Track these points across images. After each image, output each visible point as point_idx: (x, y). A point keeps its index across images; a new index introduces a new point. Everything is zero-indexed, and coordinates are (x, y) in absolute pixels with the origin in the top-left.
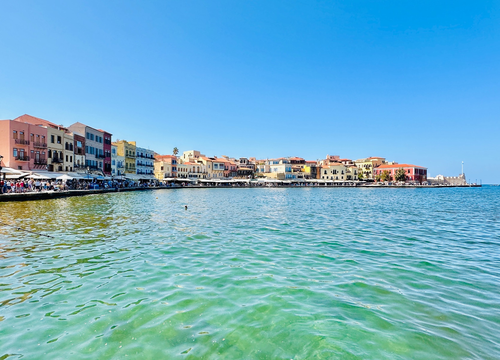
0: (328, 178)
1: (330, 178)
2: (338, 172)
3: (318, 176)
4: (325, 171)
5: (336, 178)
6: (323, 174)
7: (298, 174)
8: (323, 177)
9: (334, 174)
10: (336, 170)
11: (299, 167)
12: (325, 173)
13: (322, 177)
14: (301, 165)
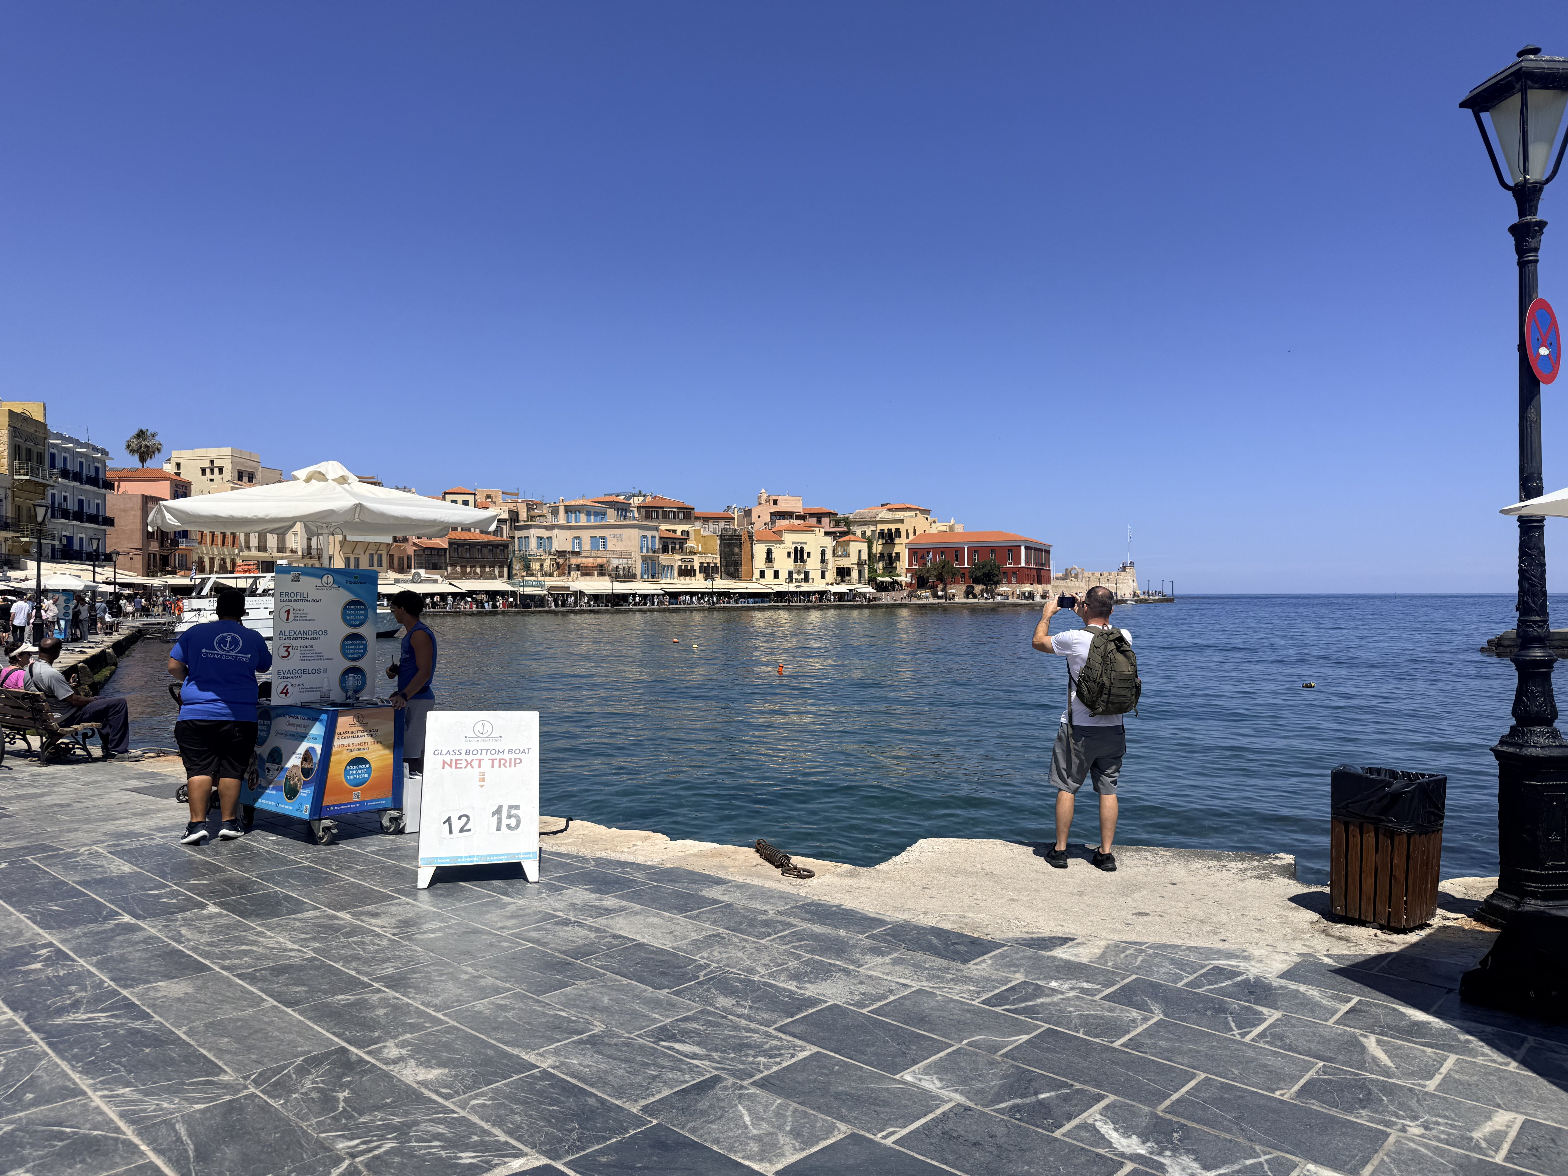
1: (784, 575)
2: (809, 554)
3: (744, 569)
4: (769, 552)
5: (802, 576)
6: (760, 562)
7: (680, 563)
8: (762, 574)
9: (796, 561)
10: (802, 549)
11: (674, 531)
12: (769, 559)
13: (757, 574)
14: (680, 528)
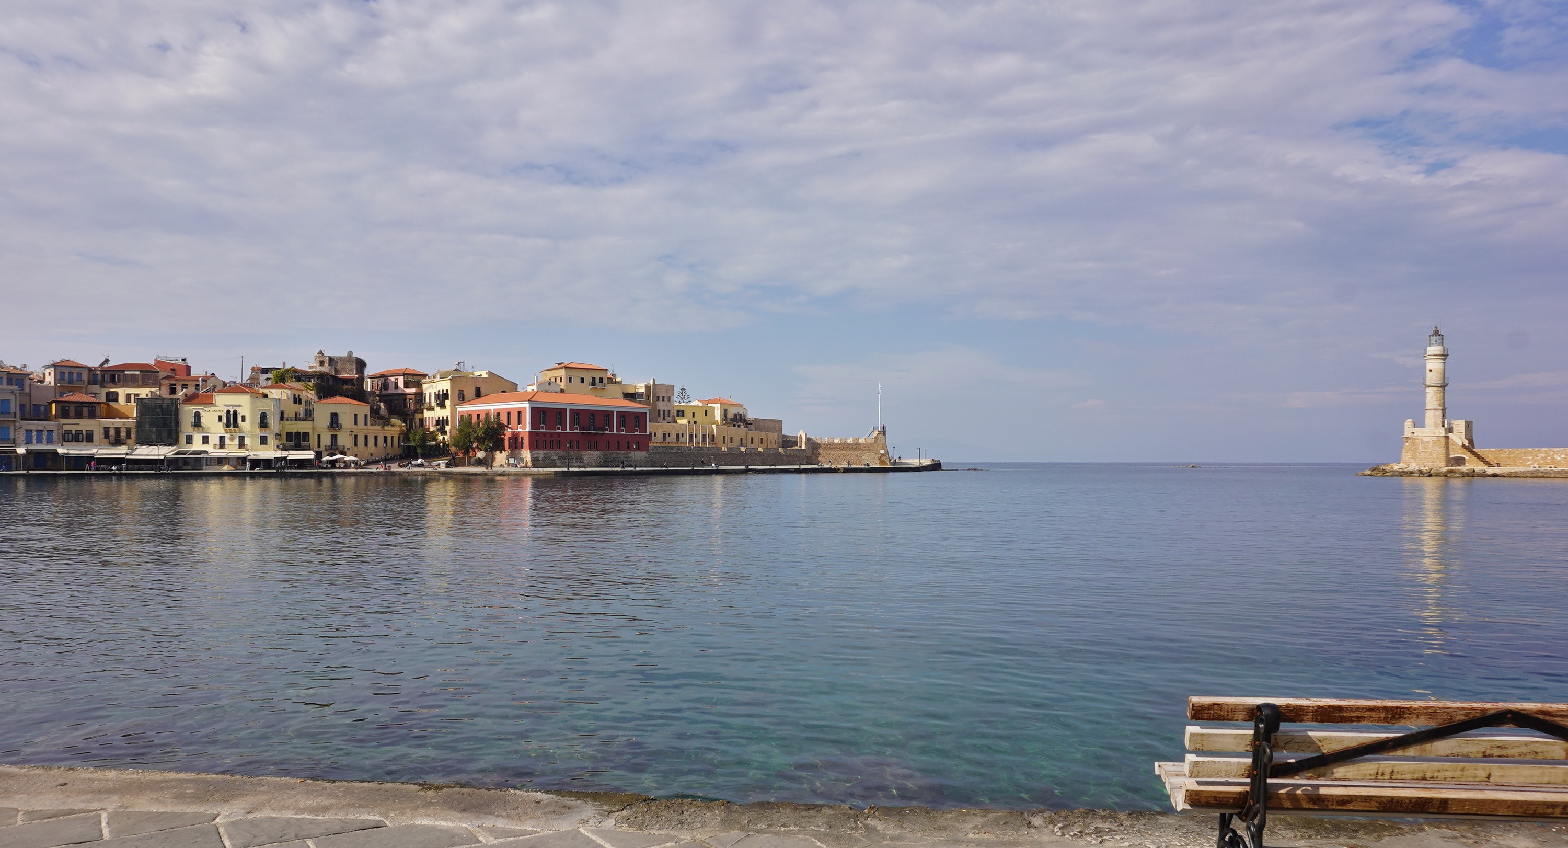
0: (205, 440)
1: (214, 440)
2: (244, 420)
4: (197, 416)
5: (236, 442)
6: (186, 427)
7: (66, 427)
8: (189, 440)
9: (228, 425)
10: (235, 413)
12: (197, 423)
13: (183, 439)
